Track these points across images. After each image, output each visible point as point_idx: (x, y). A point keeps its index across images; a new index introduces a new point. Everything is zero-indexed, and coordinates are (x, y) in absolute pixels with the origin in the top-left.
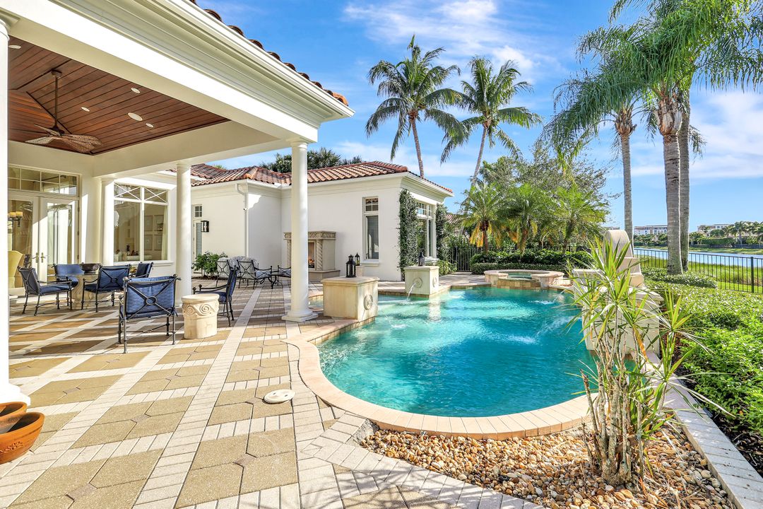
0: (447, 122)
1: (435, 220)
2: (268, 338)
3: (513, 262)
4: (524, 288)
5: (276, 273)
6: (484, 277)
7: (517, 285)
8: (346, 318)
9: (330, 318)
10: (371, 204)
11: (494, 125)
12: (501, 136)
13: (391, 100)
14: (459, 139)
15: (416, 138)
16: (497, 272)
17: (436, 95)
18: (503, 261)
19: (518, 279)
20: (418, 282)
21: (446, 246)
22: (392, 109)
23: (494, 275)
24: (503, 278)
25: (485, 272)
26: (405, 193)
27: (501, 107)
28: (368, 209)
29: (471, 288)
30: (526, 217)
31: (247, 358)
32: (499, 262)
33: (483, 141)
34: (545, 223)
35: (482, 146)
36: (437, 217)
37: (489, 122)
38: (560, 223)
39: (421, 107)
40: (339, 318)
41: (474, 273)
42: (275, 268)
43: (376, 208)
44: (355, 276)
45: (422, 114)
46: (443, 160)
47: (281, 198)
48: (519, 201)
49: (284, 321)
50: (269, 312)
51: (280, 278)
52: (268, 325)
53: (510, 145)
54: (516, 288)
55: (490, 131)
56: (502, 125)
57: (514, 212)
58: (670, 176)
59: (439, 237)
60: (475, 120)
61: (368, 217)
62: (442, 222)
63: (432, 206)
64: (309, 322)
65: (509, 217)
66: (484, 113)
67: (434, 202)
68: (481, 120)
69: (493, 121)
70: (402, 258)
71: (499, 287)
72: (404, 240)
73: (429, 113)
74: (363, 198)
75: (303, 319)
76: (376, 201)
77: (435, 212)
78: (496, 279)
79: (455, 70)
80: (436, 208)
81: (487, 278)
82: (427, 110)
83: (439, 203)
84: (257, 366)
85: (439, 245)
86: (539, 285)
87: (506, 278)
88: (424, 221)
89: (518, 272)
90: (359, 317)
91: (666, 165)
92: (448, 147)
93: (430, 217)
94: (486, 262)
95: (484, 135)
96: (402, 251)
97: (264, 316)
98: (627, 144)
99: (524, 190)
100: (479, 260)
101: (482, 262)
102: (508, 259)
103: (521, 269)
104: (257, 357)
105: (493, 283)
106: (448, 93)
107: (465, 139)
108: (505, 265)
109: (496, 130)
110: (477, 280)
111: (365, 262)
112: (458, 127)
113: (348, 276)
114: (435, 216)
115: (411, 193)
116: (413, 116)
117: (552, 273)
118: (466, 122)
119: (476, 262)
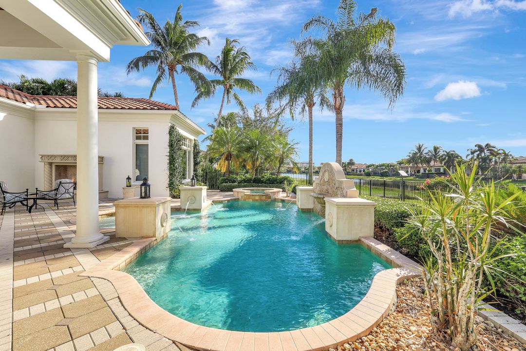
0: (198, 79)
1: (192, 152)
2: (56, 274)
3: (247, 183)
4: (261, 200)
5: (34, 196)
6: (232, 193)
7: (257, 198)
8: (143, 237)
9: (124, 239)
10: (141, 134)
11: (231, 88)
12: (236, 98)
13: (154, 51)
14: (208, 93)
15: (174, 86)
16: (241, 190)
17: (192, 55)
18: (240, 182)
19: (258, 194)
20: (191, 199)
21: (200, 171)
22: (154, 59)
23: (241, 192)
24: (247, 194)
25: (233, 190)
26: (173, 128)
27: (236, 76)
28: (138, 138)
29: (226, 202)
30: (256, 152)
31: (37, 309)
32: (239, 183)
33: (224, 98)
34: (268, 157)
35: (223, 101)
36: (194, 149)
37: (228, 85)
38: (277, 158)
39: (179, 62)
40: (136, 238)
41: (221, 191)
42: (32, 191)
43: (146, 138)
44: (149, 197)
45: (179, 67)
46: (193, 106)
47: (34, 120)
48: (251, 141)
49: (68, 249)
50: (39, 240)
51: (38, 201)
52: (47, 257)
53: (240, 104)
54: (257, 200)
55: (228, 92)
56: (236, 89)
57: (248, 149)
58: (339, 133)
59: (196, 164)
60: (218, 82)
61: (137, 145)
62: (199, 152)
63: (190, 140)
64: (102, 247)
65: (246, 151)
66: (225, 78)
67: (192, 137)
68: (223, 83)
69: (230, 85)
70: (170, 180)
71: (245, 200)
72: (172, 166)
73: (184, 69)
74: (134, 128)
75: (95, 244)
76: (146, 131)
77: (193, 145)
78: (243, 194)
79: (206, 41)
80: (194, 142)
81: (236, 194)
82: (183, 67)
83: (196, 139)
84: (59, 318)
85: (195, 170)
86: (270, 197)
87: (249, 193)
88: (185, 152)
89: (253, 189)
90: (157, 236)
91: (337, 127)
92: (199, 97)
93: (189, 149)
94: (230, 183)
95: (224, 94)
96: (171, 174)
97: (34, 246)
98: (311, 113)
99: (254, 134)
100: (225, 181)
101: (227, 182)
102: (244, 181)
103: (253, 187)
104: (53, 305)
105: (240, 198)
106: (200, 57)
107: (212, 95)
108: (243, 184)
109: (232, 92)
110: (227, 196)
111: (134, 184)
112: (207, 85)
113: (142, 197)
114: (192, 148)
115: (177, 128)
116: (172, 69)
117: (275, 190)
118: (213, 81)
119: (223, 183)
